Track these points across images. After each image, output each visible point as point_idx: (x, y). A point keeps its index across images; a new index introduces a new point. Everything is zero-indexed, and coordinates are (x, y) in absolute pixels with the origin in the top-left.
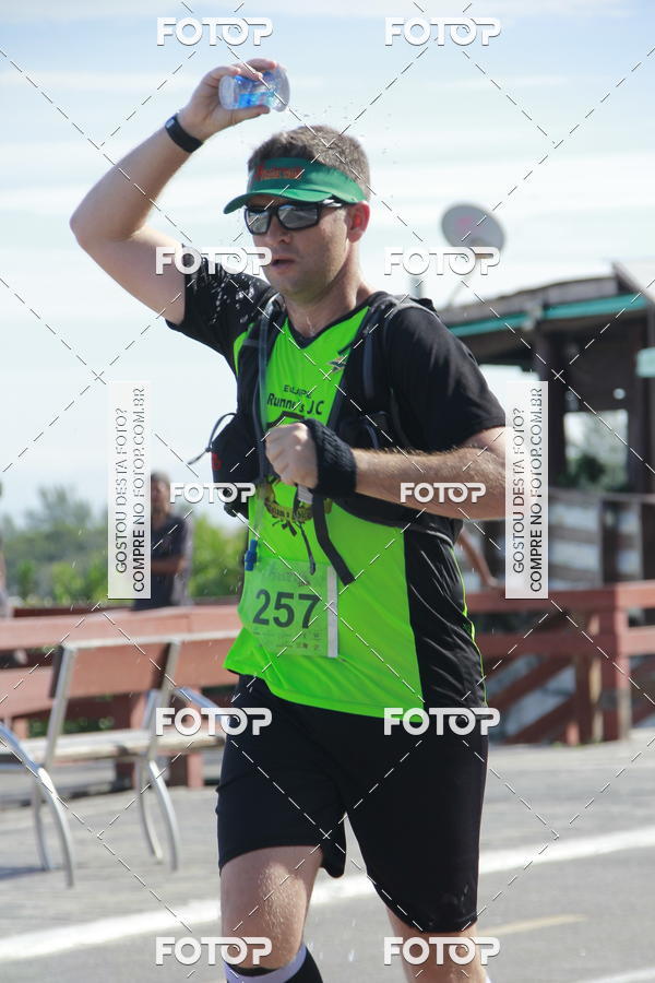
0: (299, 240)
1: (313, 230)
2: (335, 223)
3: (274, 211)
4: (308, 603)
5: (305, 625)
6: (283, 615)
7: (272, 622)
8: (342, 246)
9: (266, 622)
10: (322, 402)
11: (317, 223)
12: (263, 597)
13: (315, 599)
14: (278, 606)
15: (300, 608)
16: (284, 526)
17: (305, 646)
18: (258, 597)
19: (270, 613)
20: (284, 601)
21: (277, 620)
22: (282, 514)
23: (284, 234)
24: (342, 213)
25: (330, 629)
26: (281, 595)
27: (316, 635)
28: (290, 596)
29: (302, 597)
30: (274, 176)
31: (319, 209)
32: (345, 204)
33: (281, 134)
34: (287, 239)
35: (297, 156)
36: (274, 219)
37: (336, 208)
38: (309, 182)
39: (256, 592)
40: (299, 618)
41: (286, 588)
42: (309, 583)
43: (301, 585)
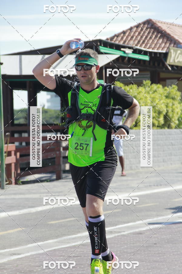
0: (88, 72)
1: (90, 70)
3: (83, 66)
4: (86, 145)
5: (86, 150)
6: (81, 148)
9: (78, 149)
10: (96, 104)
12: (77, 144)
13: (88, 145)
14: (80, 146)
15: (85, 146)
16: (83, 129)
17: (86, 154)
19: (79, 147)
20: (82, 145)
21: (80, 149)
24: (95, 67)
25: (91, 151)
26: (81, 144)
27: (88, 152)
28: (83, 144)
29: (85, 144)
30: (83, 59)
31: (92, 66)
32: (96, 65)
34: (85, 72)
35: (87, 55)
36: (83, 68)
38: (90, 61)
40: (85, 148)
41: (82, 142)
42: (87, 141)
43: (85, 142)
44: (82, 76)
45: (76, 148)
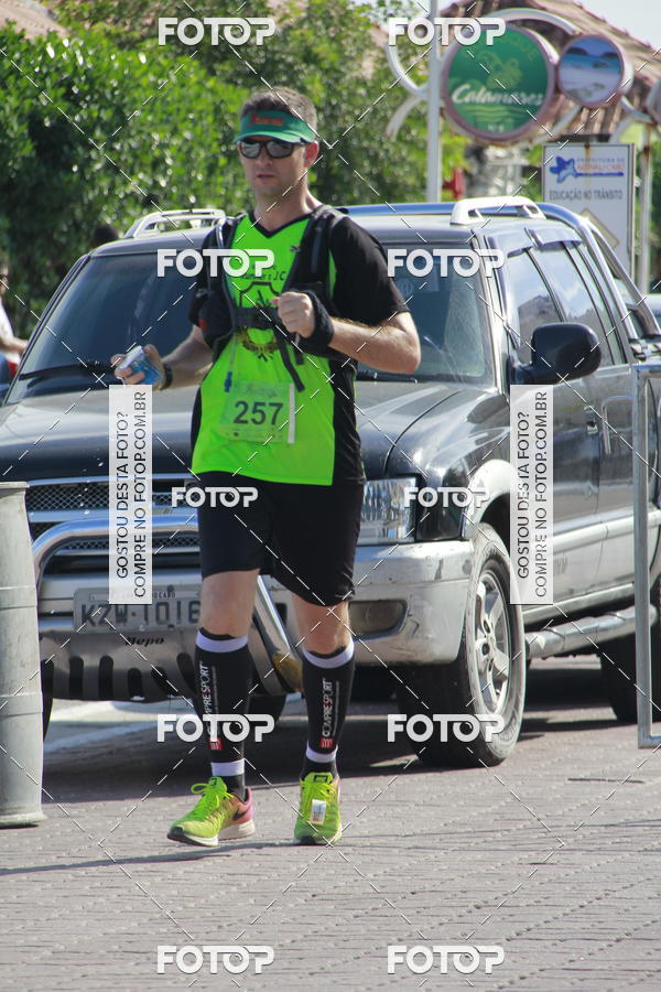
0: (278, 163)
1: (287, 158)
2: (298, 156)
3: (264, 145)
4: (275, 408)
5: (273, 422)
6: (258, 417)
7: (250, 421)
8: (301, 170)
9: (246, 422)
10: (283, 272)
11: (290, 155)
12: (241, 407)
13: (280, 406)
14: (255, 411)
15: (270, 412)
16: (259, 357)
18: (236, 406)
19: (248, 416)
20: (259, 408)
21: (254, 421)
22: (257, 349)
23: (270, 159)
24: (303, 148)
25: (290, 425)
26: (257, 404)
28: (263, 404)
29: (271, 404)
31: (291, 146)
32: (306, 143)
36: (264, 149)
37: (301, 146)
38: (287, 128)
39: (234, 403)
40: (269, 418)
41: (260, 400)
42: (275, 395)
43: (270, 397)
44: (261, 176)
45: (239, 420)
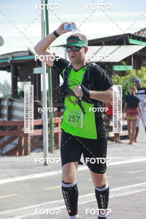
0: (76, 53)
2: (82, 50)
3: (72, 48)
4: (78, 118)
5: (77, 122)
6: (74, 120)
7: (72, 121)
8: (83, 54)
9: (71, 121)
10: (80, 82)
11: (80, 50)
12: (70, 117)
13: (79, 117)
14: (73, 118)
16: (73, 104)
17: (77, 125)
18: (69, 116)
19: (71, 119)
20: (74, 117)
21: (73, 121)
22: (73, 102)
23: (74, 52)
24: (84, 49)
25: (82, 123)
26: (73, 116)
27: (79, 124)
28: (75, 116)
29: (77, 117)
30: (72, 42)
31: (80, 48)
32: (84, 47)
33: (73, 34)
34: (74, 53)
35: (76, 38)
36: (72, 49)
37: (83, 48)
38: (78, 43)
39: (69, 115)
41: (74, 115)
42: (78, 114)
43: (77, 115)
44: (72, 57)
45: (69, 120)
